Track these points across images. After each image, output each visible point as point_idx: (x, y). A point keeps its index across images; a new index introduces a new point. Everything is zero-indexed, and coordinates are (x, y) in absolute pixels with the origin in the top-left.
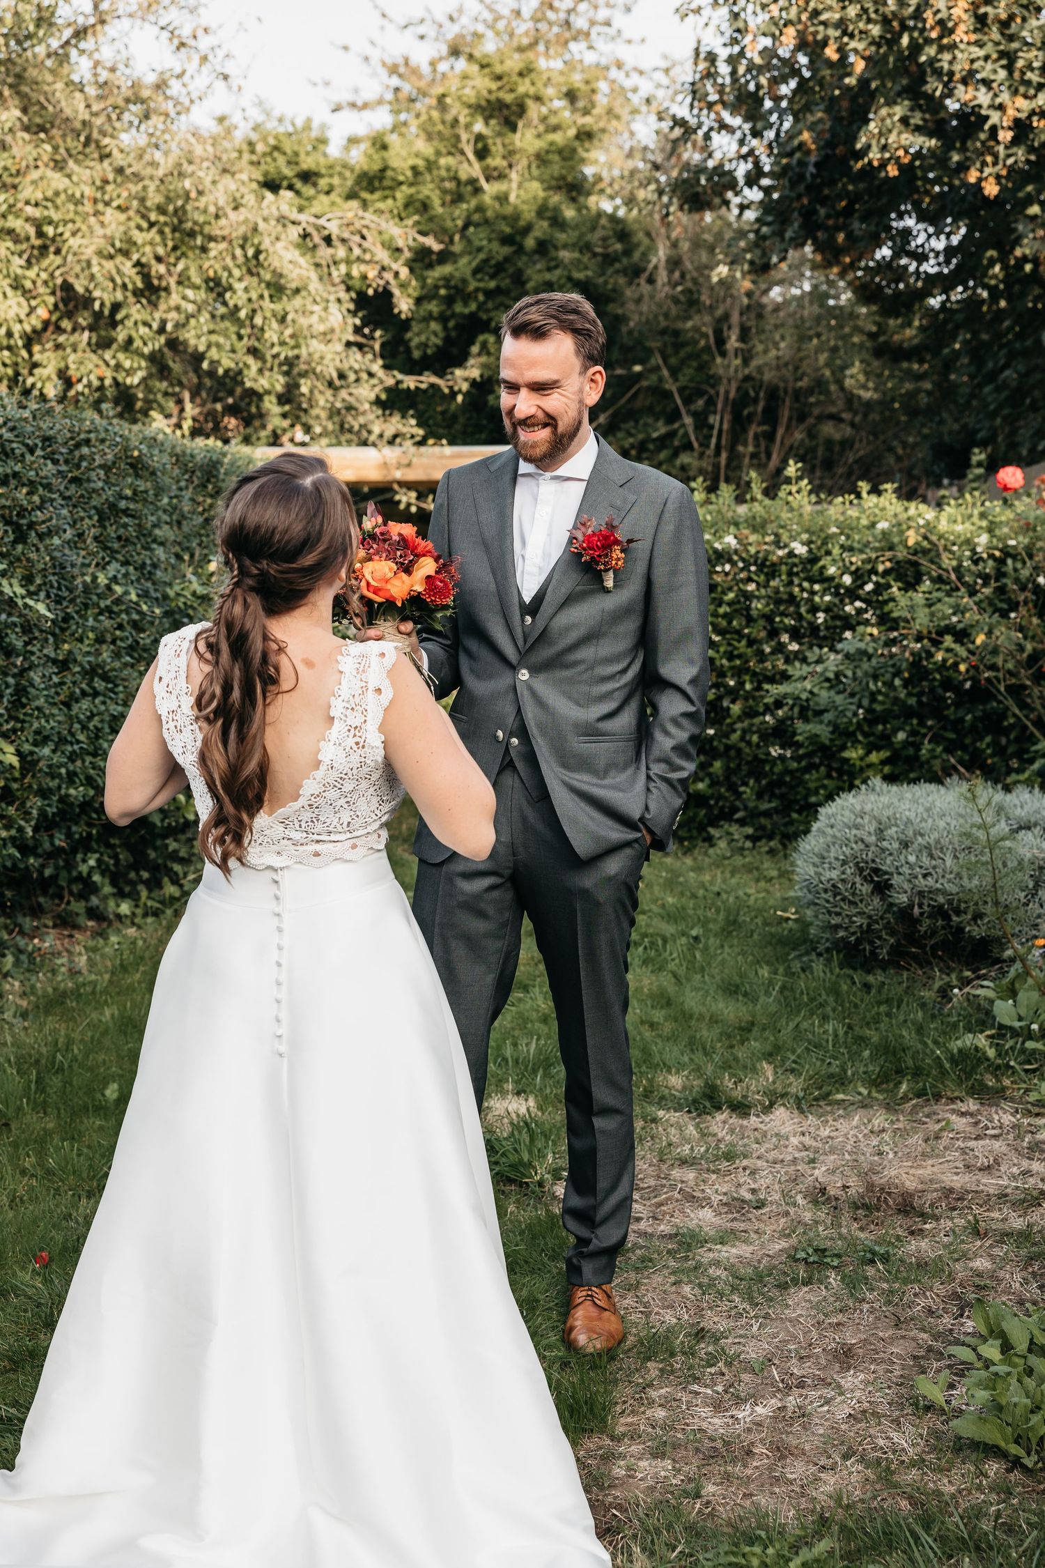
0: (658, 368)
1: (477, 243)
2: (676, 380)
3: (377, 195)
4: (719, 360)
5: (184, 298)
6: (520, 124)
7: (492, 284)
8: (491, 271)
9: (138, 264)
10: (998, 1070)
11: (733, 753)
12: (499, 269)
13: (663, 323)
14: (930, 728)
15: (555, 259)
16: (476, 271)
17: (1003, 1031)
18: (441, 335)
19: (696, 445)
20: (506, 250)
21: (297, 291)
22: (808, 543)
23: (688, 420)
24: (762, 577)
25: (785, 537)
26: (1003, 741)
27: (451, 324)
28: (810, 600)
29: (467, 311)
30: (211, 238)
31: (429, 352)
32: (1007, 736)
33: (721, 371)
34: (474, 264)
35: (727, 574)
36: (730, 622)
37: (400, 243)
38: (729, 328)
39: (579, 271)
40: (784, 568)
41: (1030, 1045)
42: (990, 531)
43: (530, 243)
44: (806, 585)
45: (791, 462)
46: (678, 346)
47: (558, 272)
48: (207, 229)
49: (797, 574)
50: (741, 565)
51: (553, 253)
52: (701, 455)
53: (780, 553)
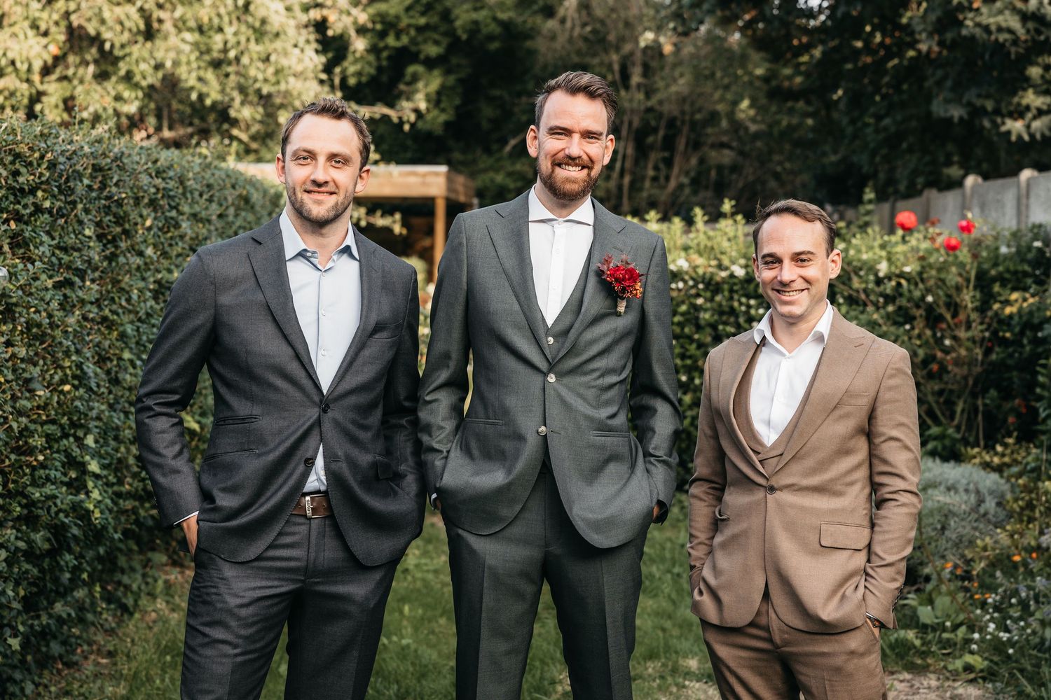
4: (623, 93)
5: (183, 40)
7: (422, 21)
8: (421, 9)
9: (141, 10)
10: (924, 654)
11: (684, 436)
16: (408, 9)
17: (924, 628)
18: (375, 63)
21: (277, 35)
22: (746, 266)
24: (708, 294)
25: (726, 262)
27: (385, 54)
28: (747, 313)
29: (398, 44)
31: (364, 79)
35: (680, 290)
36: (682, 329)
39: (503, 11)
40: (726, 287)
41: (945, 635)
42: (888, 259)
44: (744, 300)
45: (726, 201)
47: (484, 13)
49: (736, 292)
50: (691, 283)
53: (724, 274)
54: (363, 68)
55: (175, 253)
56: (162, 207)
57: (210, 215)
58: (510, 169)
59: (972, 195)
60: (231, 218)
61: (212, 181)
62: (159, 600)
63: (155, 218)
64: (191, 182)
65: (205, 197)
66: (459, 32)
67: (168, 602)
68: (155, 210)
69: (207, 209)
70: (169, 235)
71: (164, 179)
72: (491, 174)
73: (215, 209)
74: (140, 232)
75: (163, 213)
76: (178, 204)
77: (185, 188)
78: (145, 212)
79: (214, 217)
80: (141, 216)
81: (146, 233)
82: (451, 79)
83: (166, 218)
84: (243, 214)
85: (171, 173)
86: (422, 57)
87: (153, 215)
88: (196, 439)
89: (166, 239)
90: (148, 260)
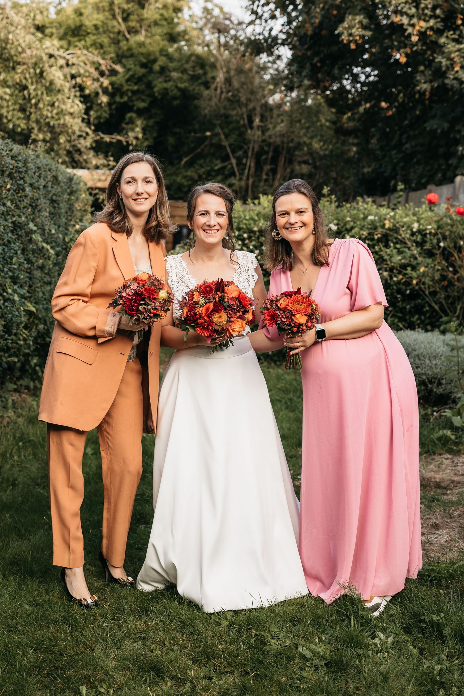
0: (218, 134)
1: (128, 66)
2: (228, 140)
3: (76, 39)
4: (249, 131)
6: (147, 5)
7: (136, 88)
8: (136, 81)
10: (457, 444)
12: (139, 80)
13: (222, 111)
14: (391, 311)
15: (169, 76)
16: (127, 80)
17: (456, 429)
18: (108, 112)
19: (237, 174)
20: (143, 71)
21: (59, 91)
22: (337, 224)
23: (234, 161)
26: (423, 318)
27: (114, 107)
29: (122, 101)
30: (19, 64)
31: (102, 120)
32: (425, 315)
33: (251, 138)
34: (127, 77)
37: (103, 68)
38: (255, 115)
39: (181, 83)
42: (418, 221)
43: (156, 67)
45: (325, 187)
46: (228, 123)
47: (170, 83)
48: (15, 58)
51: (168, 73)
52: (241, 179)
54: (101, 114)
55: (22, 206)
56: (15, 178)
57: (39, 185)
58: (185, 174)
59: (460, 187)
60: (50, 189)
61: (40, 165)
62: (10, 411)
63: (12, 184)
64: (29, 165)
65: (37, 174)
66: (156, 94)
67: (15, 412)
68: (11, 179)
69: (38, 181)
70: (19, 195)
71: (16, 161)
72: (174, 177)
73: (42, 182)
74: (4, 191)
75: (16, 181)
76: (24, 177)
77: (27, 168)
78: (6, 180)
79: (41, 187)
80: (5, 182)
81: (8, 193)
82: (151, 122)
83: (18, 185)
84: (55, 187)
85: (20, 158)
86: (135, 108)
87: (11, 181)
88: (33, 317)
89: (18, 197)
90: (8, 209)
